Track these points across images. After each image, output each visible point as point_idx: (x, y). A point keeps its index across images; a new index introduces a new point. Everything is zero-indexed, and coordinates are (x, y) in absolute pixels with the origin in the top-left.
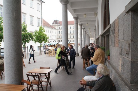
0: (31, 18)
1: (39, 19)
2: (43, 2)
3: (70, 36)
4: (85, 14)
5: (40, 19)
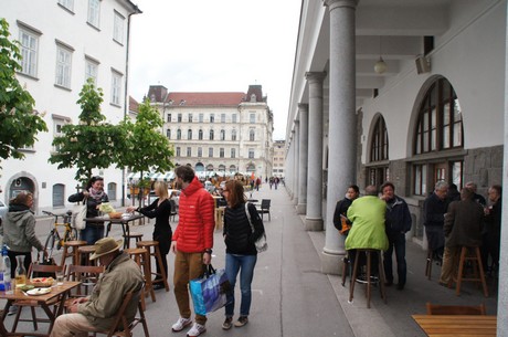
0: (89, 67)
1: (117, 77)
2: (135, 10)
3: (211, 149)
4: (382, 61)
5: (121, 75)
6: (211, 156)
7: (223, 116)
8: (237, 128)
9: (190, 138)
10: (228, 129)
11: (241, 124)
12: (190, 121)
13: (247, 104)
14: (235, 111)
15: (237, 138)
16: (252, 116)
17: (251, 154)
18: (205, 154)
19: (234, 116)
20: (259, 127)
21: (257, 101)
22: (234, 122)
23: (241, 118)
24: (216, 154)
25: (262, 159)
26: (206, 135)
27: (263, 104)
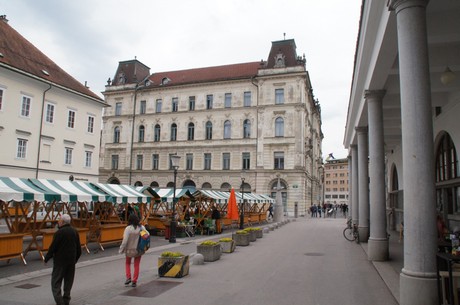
6: (207, 167)
7: (228, 96)
8: (252, 116)
9: (174, 138)
10: (237, 118)
11: (260, 108)
12: (175, 109)
13: (269, 71)
14: (247, 86)
15: (253, 135)
16: (279, 92)
17: (279, 162)
18: (198, 165)
19: (247, 95)
20: (291, 111)
21: (287, 64)
22: (247, 107)
23: (260, 97)
24: (217, 164)
25: (299, 170)
26: (200, 131)
27: (299, 68)
